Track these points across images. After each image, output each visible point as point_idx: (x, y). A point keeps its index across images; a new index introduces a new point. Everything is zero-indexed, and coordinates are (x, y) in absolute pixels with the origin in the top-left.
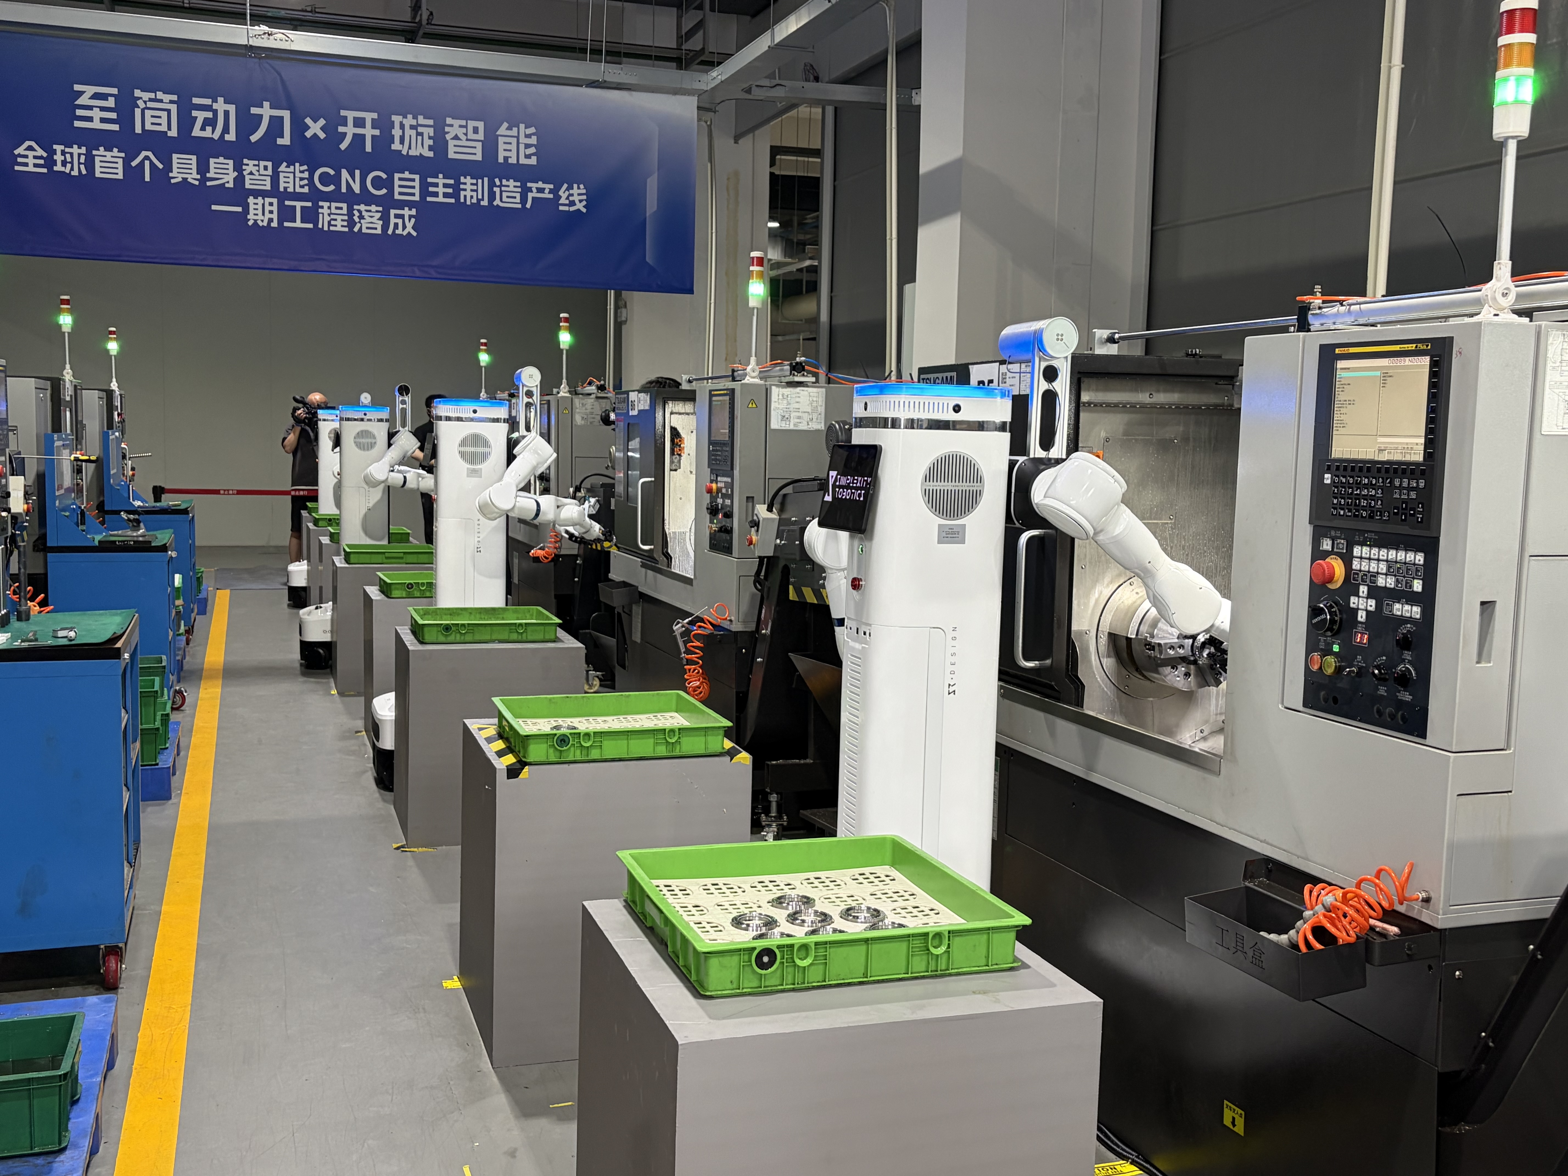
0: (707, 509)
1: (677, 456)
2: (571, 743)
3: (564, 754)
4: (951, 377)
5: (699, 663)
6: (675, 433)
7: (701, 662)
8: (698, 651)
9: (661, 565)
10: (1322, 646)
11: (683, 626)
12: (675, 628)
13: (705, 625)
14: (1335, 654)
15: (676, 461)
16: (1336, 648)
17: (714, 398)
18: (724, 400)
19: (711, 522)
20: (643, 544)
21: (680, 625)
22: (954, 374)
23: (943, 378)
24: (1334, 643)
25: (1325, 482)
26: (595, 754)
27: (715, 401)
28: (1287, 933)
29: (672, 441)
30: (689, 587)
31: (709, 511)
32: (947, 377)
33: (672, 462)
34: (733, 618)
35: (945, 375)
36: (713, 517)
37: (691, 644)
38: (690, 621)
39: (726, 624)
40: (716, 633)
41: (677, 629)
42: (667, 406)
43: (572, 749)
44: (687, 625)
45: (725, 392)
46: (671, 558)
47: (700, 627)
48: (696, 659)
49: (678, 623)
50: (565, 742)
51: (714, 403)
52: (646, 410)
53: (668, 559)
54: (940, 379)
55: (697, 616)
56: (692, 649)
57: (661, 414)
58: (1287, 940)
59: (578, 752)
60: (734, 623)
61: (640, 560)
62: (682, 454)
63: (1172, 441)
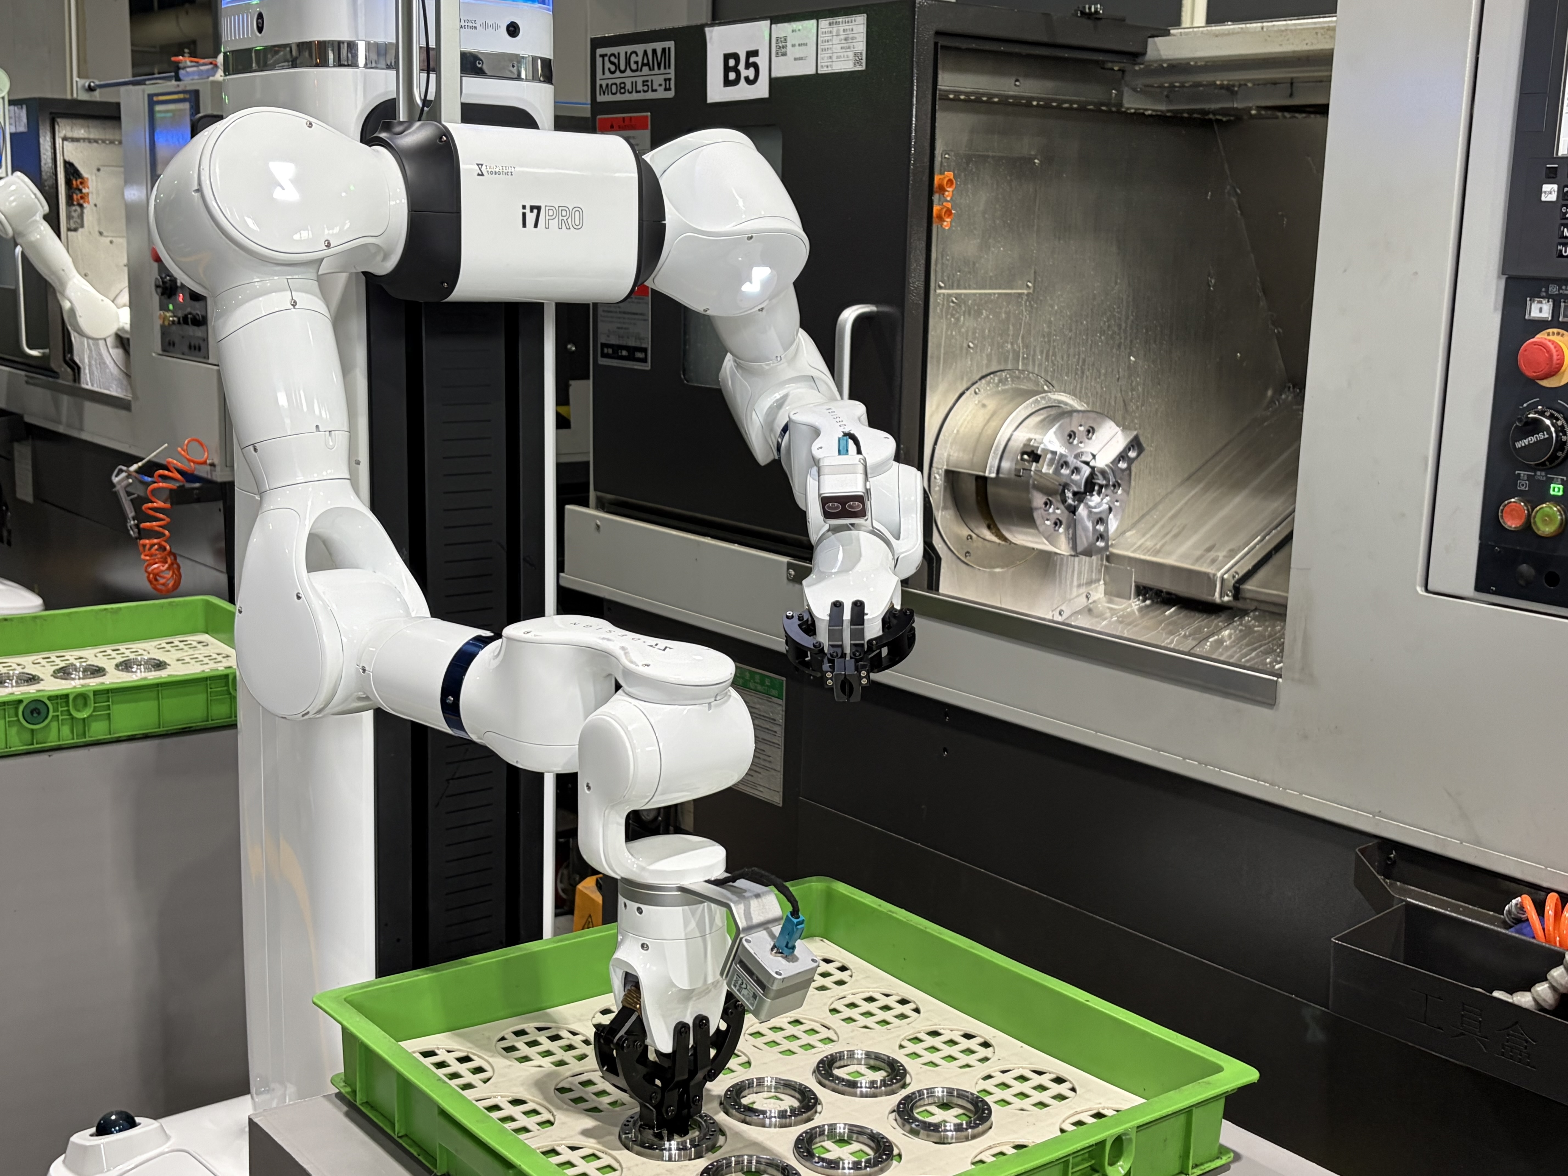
0: (157, 286)
1: (78, 208)
2: (51, 714)
3: (39, 736)
4: (664, 50)
5: (164, 535)
6: (72, 171)
7: (167, 532)
8: (161, 516)
9: (64, 379)
10: (1523, 485)
11: (128, 477)
12: (115, 480)
13: (170, 474)
14: (1556, 500)
15: (75, 215)
16: (1556, 489)
17: (158, 108)
18: (180, 110)
19: (163, 307)
20: (31, 348)
21: (124, 475)
22: (671, 44)
23: (645, 52)
24: (1551, 481)
25: (1544, 198)
26: (98, 730)
27: (160, 112)
28: (1528, 989)
29: (68, 183)
30: (123, 413)
31: (159, 290)
32: (654, 51)
33: (69, 217)
34: (216, 462)
35: (649, 47)
36: (165, 301)
37: (150, 505)
38: (140, 468)
39: (203, 472)
40: (189, 485)
41: (120, 482)
42: (57, 127)
43: (54, 725)
44: (134, 474)
45: (181, 96)
46: (79, 368)
47: (161, 476)
48: (161, 529)
49: (121, 471)
50: (39, 713)
51: (158, 115)
52: (22, 133)
53: (73, 369)
54: (641, 54)
55: (149, 462)
56: (151, 513)
57: (48, 138)
58: (1533, 1003)
59: (66, 730)
60: (218, 468)
61: (23, 373)
62: (85, 205)
63: (1030, 160)
